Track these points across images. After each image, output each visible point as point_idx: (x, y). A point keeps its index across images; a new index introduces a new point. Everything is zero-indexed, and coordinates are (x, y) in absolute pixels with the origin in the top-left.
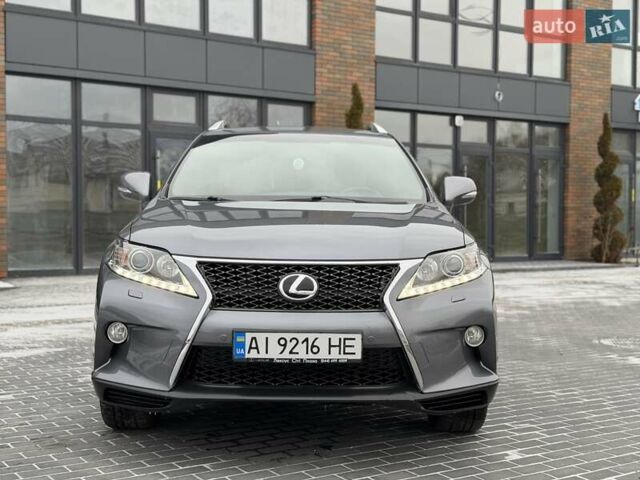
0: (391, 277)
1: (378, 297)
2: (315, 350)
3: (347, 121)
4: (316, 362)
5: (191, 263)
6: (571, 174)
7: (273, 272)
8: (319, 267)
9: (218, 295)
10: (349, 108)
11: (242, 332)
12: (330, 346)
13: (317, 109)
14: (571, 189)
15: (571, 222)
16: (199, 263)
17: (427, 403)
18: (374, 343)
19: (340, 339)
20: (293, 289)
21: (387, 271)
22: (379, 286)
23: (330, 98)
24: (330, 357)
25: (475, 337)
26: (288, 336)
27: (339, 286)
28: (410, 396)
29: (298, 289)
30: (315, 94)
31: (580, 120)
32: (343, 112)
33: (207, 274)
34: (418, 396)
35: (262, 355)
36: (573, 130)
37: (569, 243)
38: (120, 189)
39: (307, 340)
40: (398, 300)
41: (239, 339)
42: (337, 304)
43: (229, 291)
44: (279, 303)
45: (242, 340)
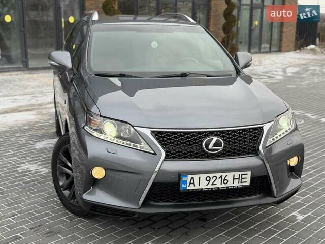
2: (226, 182)
4: (226, 188)
5: (147, 132)
7: (198, 136)
9: (168, 152)
11: (186, 175)
12: (234, 179)
16: (152, 132)
19: (240, 175)
20: (210, 147)
24: (233, 185)
26: (211, 175)
27: (235, 143)
29: (214, 146)
33: (158, 139)
35: (197, 187)
39: (221, 177)
40: (265, 148)
43: (173, 149)
44: (202, 155)
45: (186, 179)
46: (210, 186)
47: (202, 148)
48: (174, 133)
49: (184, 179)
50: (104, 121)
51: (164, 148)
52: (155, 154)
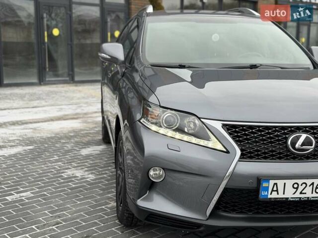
5: (218, 125)
7: (282, 132)
8: (313, 128)
11: (267, 180)
16: (224, 125)
26: (300, 182)
29: (302, 145)
33: (231, 134)
35: (281, 195)
39: (312, 184)
43: (250, 147)
44: (287, 156)
45: (267, 185)
46: (298, 195)
47: (287, 147)
48: (251, 127)
49: (265, 185)
50: (164, 112)
51: (238, 146)
52: (228, 152)
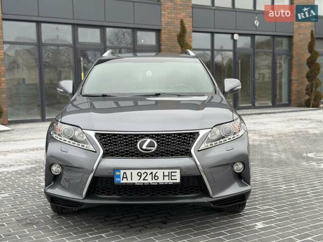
0: (195, 139)
1: (188, 150)
2: (156, 178)
3: (178, 39)
4: (157, 184)
5: (92, 134)
6: (294, 62)
7: (134, 138)
8: (158, 135)
9: (106, 150)
10: (179, 32)
11: (119, 169)
12: (164, 176)
13: (162, 33)
14: (294, 70)
15: (294, 87)
16: (96, 134)
17: (214, 203)
18: (187, 173)
19: (169, 172)
20: (144, 147)
21: (193, 136)
22: (189, 143)
23: (169, 27)
24: (164, 181)
25: (239, 167)
26: (143, 172)
27: (168, 145)
28: (205, 200)
29: (147, 146)
30: (161, 25)
31: (299, 34)
32: (176, 34)
33: (100, 140)
34: (210, 200)
35: (129, 181)
36: (295, 39)
37: (293, 98)
38: (58, 89)
39: (152, 173)
40: (198, 151)
41: (117, 173)
42: (167, 154)
43: (112, 148)
44: (137, 154)
46: (142, 181)
47: (137, 148)
